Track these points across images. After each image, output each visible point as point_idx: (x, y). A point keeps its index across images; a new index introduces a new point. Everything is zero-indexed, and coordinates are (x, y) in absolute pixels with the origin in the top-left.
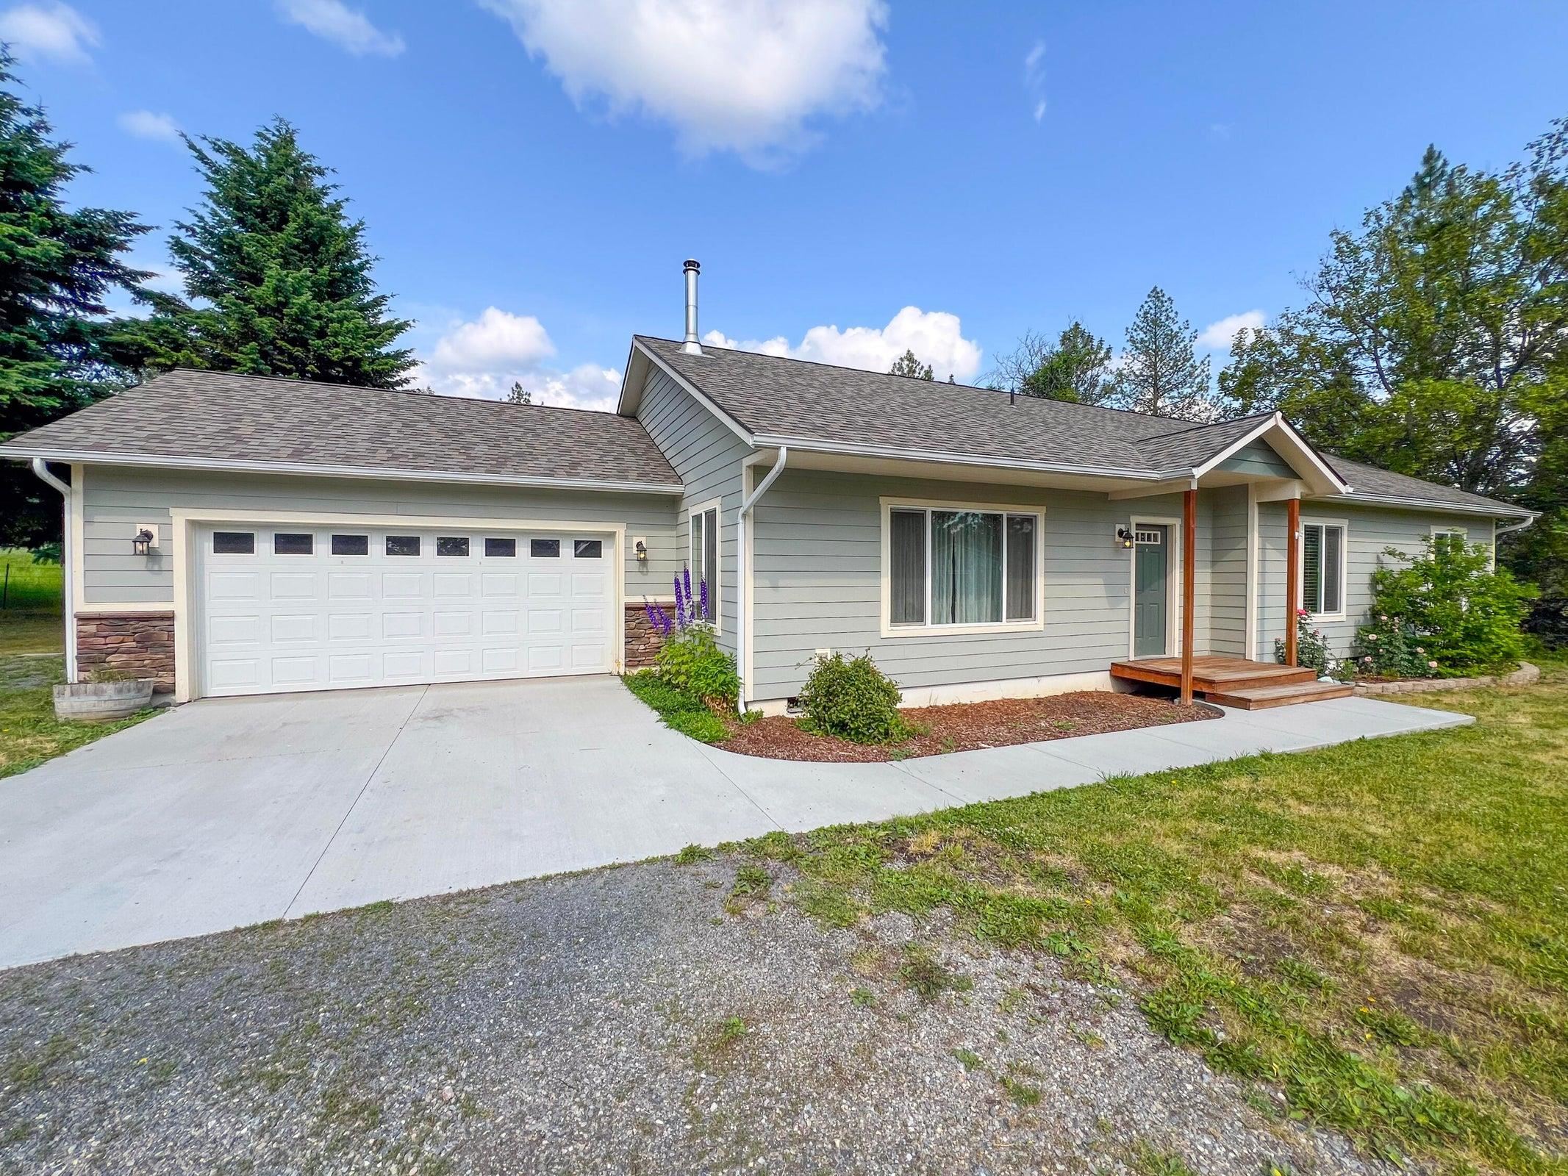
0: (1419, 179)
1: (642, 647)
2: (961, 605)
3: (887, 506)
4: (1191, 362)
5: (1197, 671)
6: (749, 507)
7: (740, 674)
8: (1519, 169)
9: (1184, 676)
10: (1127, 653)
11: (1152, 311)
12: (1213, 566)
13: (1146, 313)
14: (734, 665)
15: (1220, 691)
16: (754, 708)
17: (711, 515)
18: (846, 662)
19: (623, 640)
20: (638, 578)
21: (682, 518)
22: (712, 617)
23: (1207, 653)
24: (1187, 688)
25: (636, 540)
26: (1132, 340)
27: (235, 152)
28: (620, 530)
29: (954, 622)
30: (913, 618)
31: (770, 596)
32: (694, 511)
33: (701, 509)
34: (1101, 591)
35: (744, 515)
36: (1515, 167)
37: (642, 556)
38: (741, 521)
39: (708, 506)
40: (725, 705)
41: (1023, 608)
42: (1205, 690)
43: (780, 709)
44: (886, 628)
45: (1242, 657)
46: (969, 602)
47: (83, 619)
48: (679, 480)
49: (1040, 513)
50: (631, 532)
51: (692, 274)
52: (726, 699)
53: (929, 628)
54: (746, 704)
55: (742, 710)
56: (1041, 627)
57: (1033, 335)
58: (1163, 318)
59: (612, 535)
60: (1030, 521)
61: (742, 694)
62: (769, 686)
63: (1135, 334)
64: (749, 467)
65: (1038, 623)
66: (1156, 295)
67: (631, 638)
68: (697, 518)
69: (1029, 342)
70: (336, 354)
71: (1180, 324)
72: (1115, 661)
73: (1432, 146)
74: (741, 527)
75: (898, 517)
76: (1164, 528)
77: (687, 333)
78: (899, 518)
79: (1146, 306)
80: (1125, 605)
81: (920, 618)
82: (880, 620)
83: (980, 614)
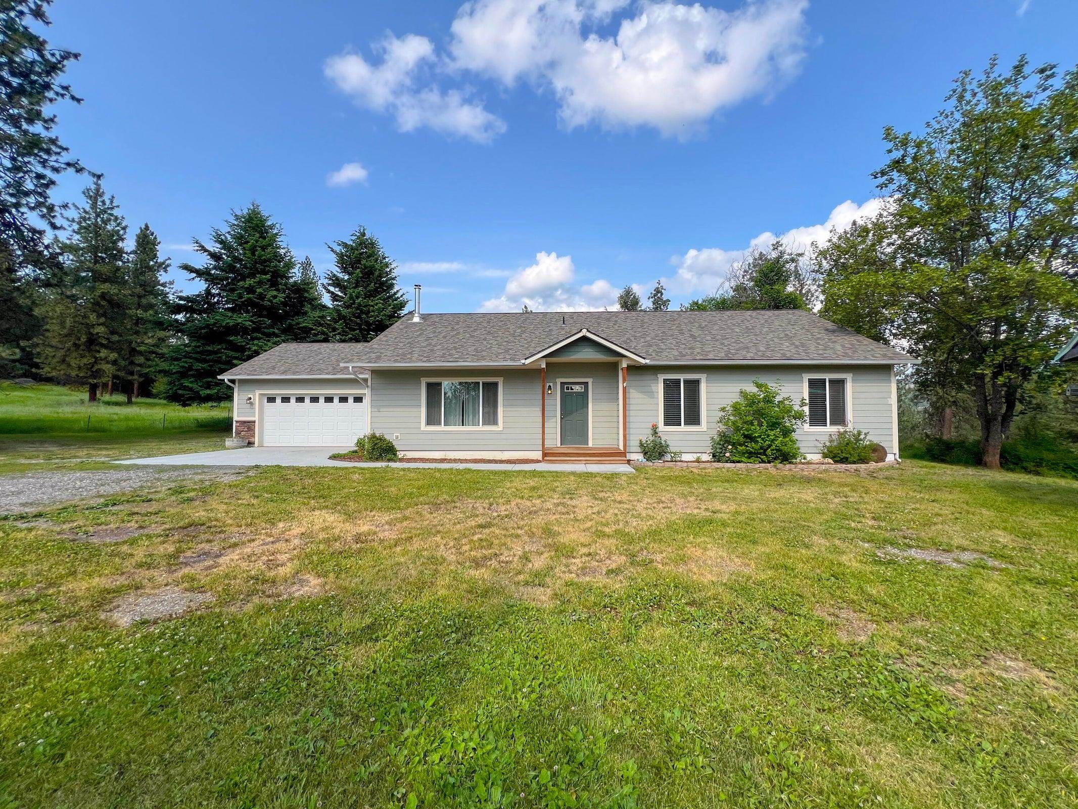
3: (424, 381)
10: (556, 443)
27: (345, 245)
30: (434, 423)
41: (494, 421)
44: (423, 426)
47: (237, 422)
49: (500, 381)
53: (442, 428)
56: (501, 429)
60: (495, 385)
65: (500, 427)
70: (371, 320)
78: (429, 386)
80: (554, 420)
81: (440, 424)
82: (421, 424)
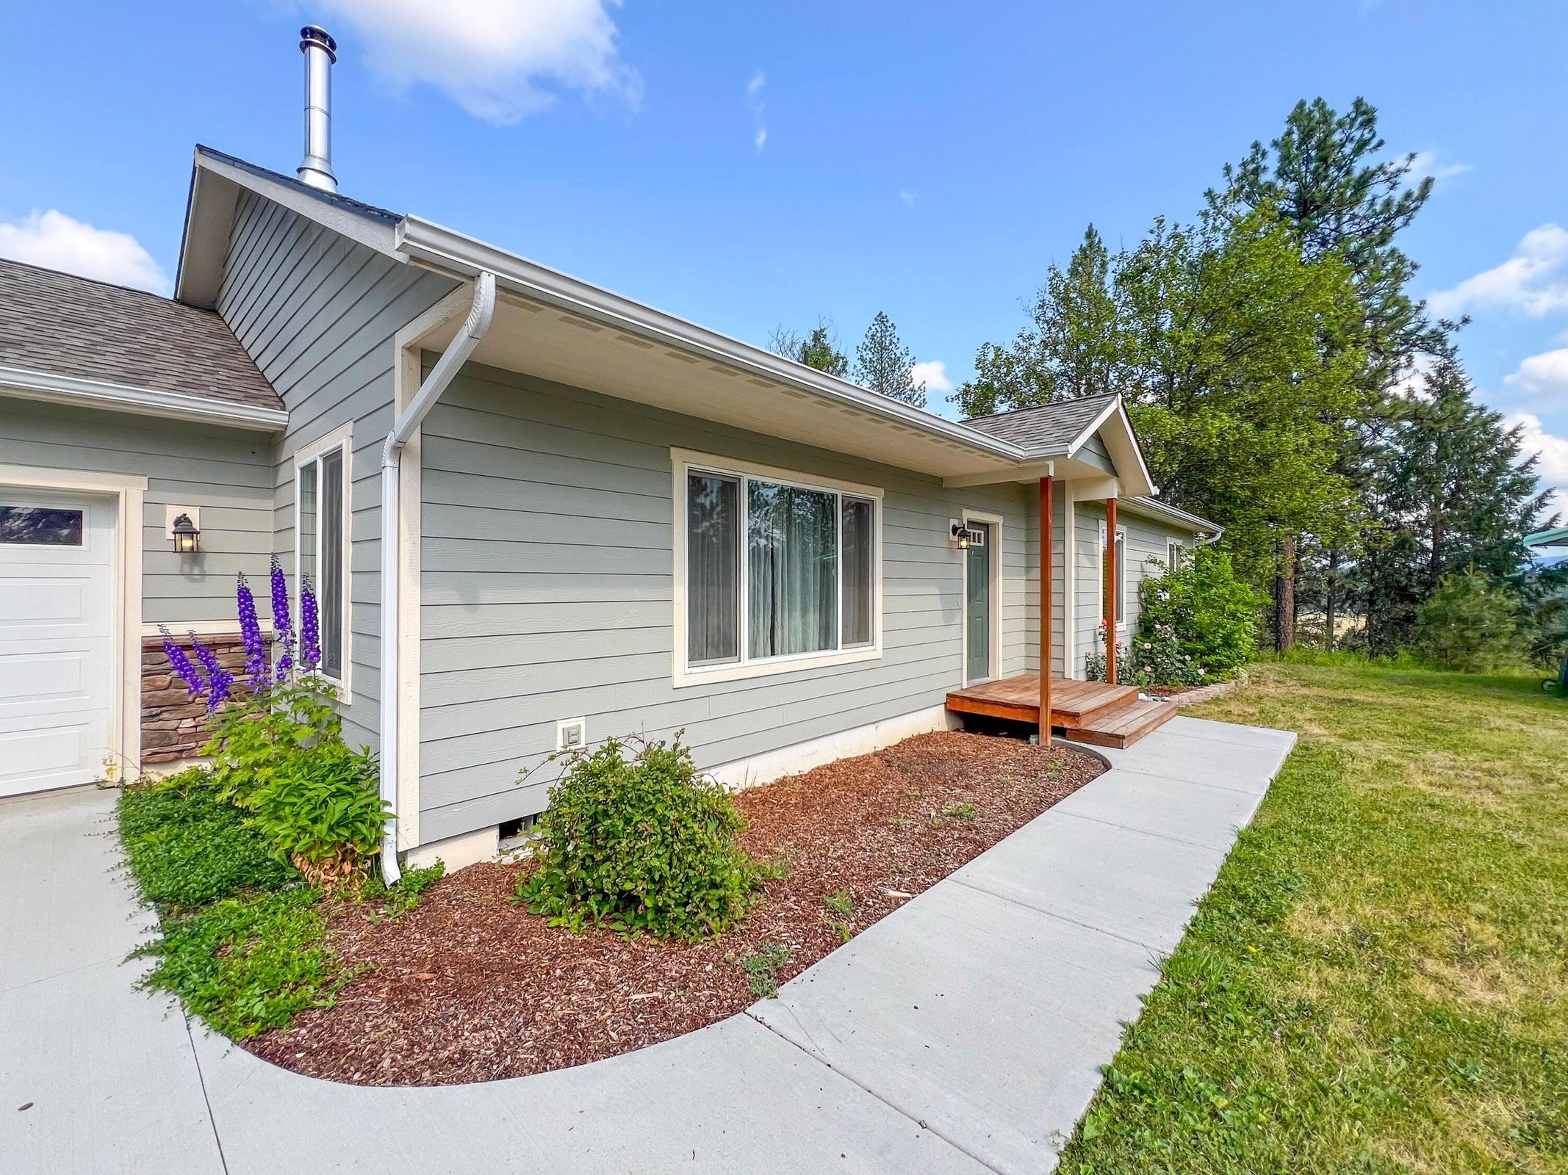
0: (1083, 250)
1: (188, 723)
2: (782, 627)
3: (683, 463)
4: (911, 386)
5: (1056, 701)
6: (409, 430)
7: (387, 793)
8: (1193, 232)
9: (1042, 710)
10: (961, 681)
11: (879, 335)
12: (1027, 573)
13: (873, 335)
14: (371, 771)
15: (1084, 725)
16: (423, 861)
17: (334, 460)
18: (629, 756)
19: (135, 711)
20: (181, 586)
21: (283, 476)
22: (334, 666)
23: (1022, 673)
24: (1046, 723)
25: (173, 513)
26: (862, 359)
28: (132, 491)
29: (773, 653)
30: (718, 650)
31: (458, 621)
32: (302, 459)
33: (313, 453)
34: (936, 603)
35: (398, 450)
36: (1191, 229)
37: (187, 543)
38: (388, 462)
39: (327, 445)
40: (347, 868)
41: (860, 632)
42: (1066, 725)
43: (485, 848)
44: (683, 672)
45: (1060, 675)
46: (794, 623)
48: (279, 402)
49: (877, 496)
50: (156, 496)
51: (318, 56)
52: (348, 855)
53: (746, 666)
54: (401, 857)
55: (391, 872)
56: (879, 654)
57: (783, 330)
58: (888, 342)
59: (109, 501)
60: (868, 506)
61: (390, 839)
62: (456, 809)
63: (864, 353)
64: (410, 349)
65: (876, 648)
66: (881, 319)
67: (153, 709)
68: (309, 470)
69: (780, 337)
71: (901, 349)
72: (950, 691)
73: (1091, 225)
74: (389, 476)
75: (697, 484)
76: (986, 526)
77: (308, 153)
78: (699, 487)
79: (873, 328)
80: (959, 618)
81: (734, 651)
82: (671, 660)
83: (805, 640)
